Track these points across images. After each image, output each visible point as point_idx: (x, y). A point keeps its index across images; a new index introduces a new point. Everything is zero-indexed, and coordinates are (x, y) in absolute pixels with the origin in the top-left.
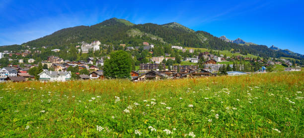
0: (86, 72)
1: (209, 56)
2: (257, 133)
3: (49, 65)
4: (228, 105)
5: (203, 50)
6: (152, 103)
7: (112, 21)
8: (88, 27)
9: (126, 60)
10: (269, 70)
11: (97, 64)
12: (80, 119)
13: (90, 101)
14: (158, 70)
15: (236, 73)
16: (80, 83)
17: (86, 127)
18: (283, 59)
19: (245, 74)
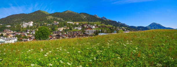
0: (26, 37)
1: (87, 25)
2: (112, 61)
3: (4, 34)
4: (98, 50)
5: (84, 23)
6: (60, 49)
7: (39, 12)
8: (27, 14)
9: (46, 31)
10: (117, 32)
11: (31, 33)
12: (22, 62)
13: (28, 52)
14: (61, 34)
15: (103, 34)
16: (23, 43)
17: (26, 65)
18: (123, 27)
19: (107, 34)
